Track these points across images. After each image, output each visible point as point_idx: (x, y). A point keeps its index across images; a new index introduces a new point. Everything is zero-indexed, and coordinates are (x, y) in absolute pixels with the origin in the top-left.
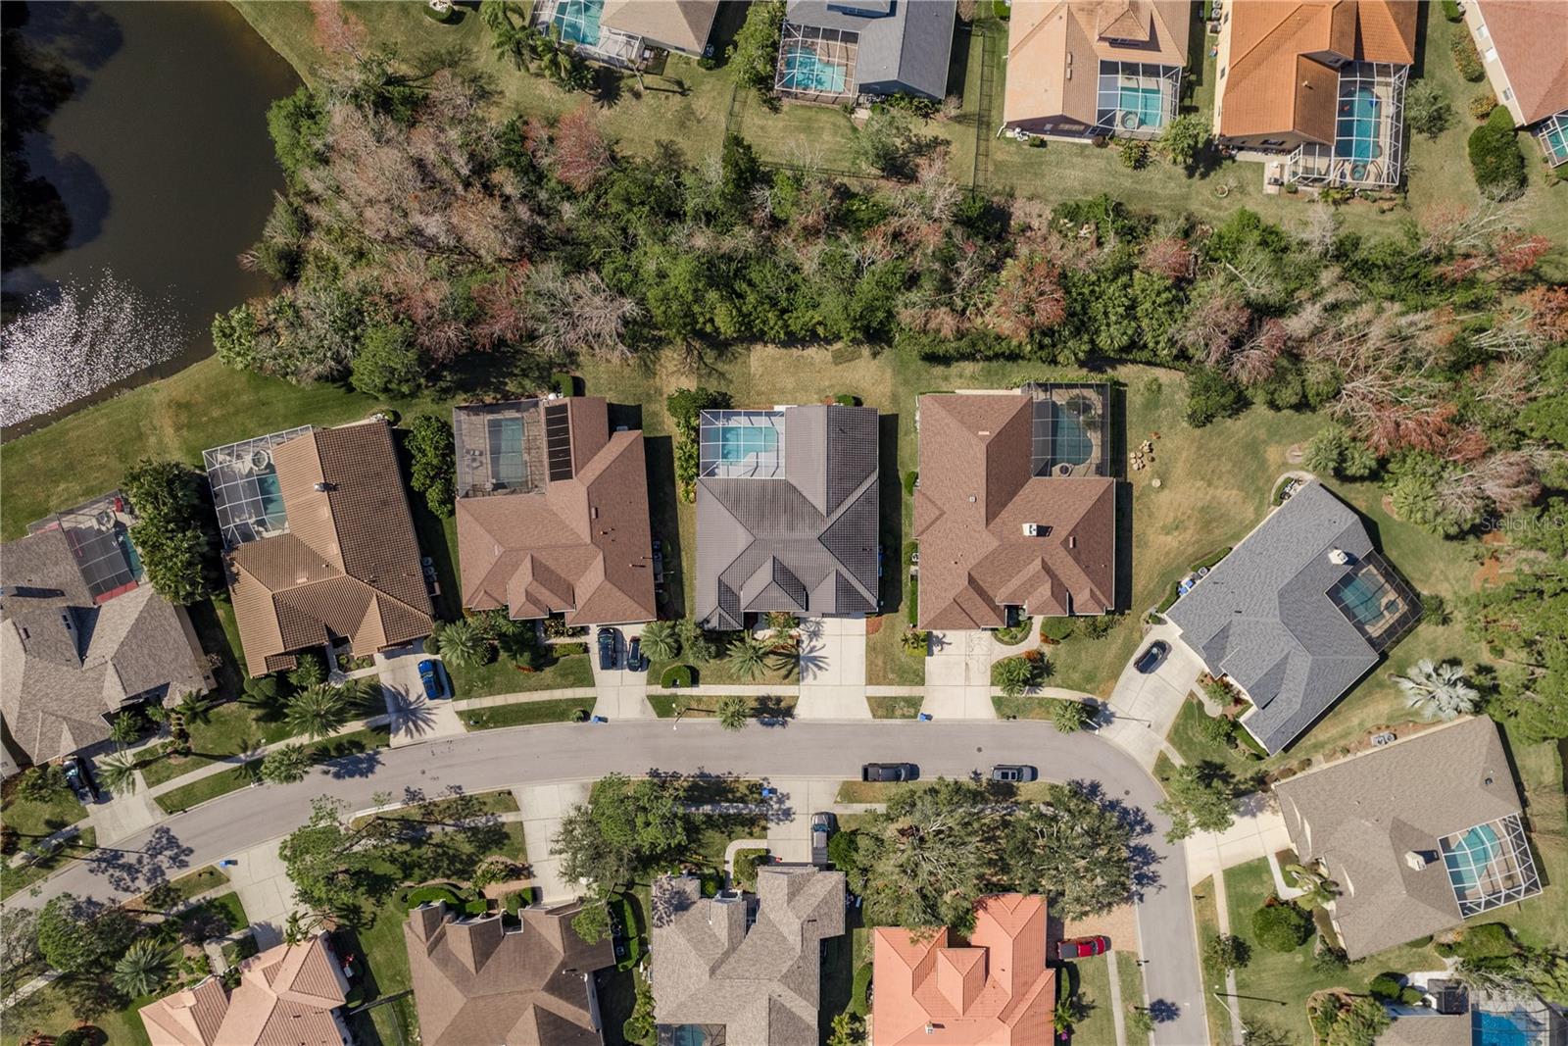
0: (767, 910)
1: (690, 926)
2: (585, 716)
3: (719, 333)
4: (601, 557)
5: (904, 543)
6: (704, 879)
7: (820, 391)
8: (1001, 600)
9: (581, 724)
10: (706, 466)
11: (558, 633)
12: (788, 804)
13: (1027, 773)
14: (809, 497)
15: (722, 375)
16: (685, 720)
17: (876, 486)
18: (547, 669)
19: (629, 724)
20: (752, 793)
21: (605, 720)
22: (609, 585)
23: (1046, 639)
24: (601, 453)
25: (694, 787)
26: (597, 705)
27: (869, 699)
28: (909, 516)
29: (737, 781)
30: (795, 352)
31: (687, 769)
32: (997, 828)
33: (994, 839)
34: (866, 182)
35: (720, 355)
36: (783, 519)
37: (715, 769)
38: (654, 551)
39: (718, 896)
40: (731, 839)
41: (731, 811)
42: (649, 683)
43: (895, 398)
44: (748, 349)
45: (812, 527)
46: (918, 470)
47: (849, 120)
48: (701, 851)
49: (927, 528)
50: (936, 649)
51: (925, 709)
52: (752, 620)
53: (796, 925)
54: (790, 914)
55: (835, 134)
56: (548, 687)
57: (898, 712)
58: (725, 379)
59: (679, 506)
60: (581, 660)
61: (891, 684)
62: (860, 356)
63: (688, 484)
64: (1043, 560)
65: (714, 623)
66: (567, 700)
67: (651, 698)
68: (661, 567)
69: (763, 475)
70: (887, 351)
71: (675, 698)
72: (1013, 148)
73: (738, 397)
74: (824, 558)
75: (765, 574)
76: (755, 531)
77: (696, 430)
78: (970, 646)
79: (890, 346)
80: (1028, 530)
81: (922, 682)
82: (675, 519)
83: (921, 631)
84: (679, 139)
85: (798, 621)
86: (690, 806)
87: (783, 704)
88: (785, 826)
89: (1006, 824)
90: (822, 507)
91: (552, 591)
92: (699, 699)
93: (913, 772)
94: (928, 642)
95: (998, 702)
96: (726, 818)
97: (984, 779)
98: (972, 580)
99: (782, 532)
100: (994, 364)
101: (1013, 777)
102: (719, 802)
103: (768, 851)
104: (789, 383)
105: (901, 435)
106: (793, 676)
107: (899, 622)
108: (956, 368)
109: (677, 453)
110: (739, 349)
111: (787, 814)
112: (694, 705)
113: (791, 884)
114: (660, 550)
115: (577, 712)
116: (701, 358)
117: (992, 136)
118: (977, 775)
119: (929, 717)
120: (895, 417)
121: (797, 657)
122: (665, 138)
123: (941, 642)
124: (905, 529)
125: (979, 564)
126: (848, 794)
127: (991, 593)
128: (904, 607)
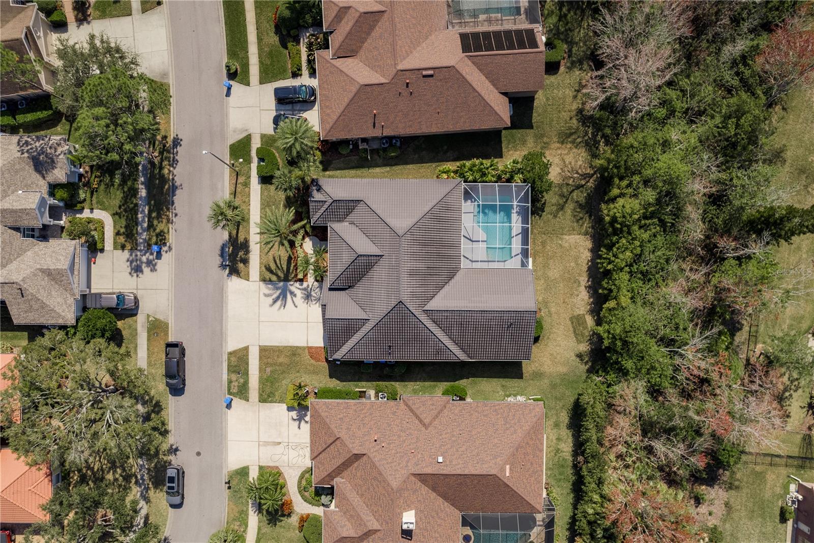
0: (36, 248)
1: (17, 172)
2: (232, 75)
3: (607, 202)
4: (383, 80)
5: (397, 385)
6: (71, 187)
7: (546, 303)
8: (338, 482)
9: (225, 72)
10: (476, 190)
11: (310, 46)
12: (146, 270)
13: (177, 500)
14: (443, 292)
15: (562, 207)
16: (227, 170)
17: (453, 359)
18: (277, 39)
19: (224, 116)
20: (157, 236)
21: (228, 94)
22: (354, 89)
23: (303, 520)
24: (487, 84)
25: (163, 180)
26: (242, 87)
27: (246, 349)
28: (424, 390)
29: (169, 221)
30: (584, 280)
31: (180, 173)
32: (124, 470)
33: (113, 466)
34: (745, 348)
35: (581, 206)
36: (421, 265)
37: (180, 199)
38: (390, 139)
39: (52, 201)
40: (113, 215)
41: (140, 216)
42: (263, 136)
43: (538, 375)
44: (586, 234)
45: (413, 295)
46: (469, 400)
47: (807, 332)
48: (102, 187)
49: (412, 411)
50: (294, 414)
51: (236, 402)
52: (320, 234)
53: (16, 277)
54: (28, 272)
55: (793, 318)
56: (260, 40)
57: (234, 377)
58: (558, 211)
59: (434, 165)
60: (285, 71)
61: (261, 370)
62: (579, 342)
63: (456, 172)
64: (376, 531)
65: (317, 196)
66: (247, 58)
67: (248, 138)
68: (375, 146)
69: (464, 245)
70: (584, 368)
71: (248, 161)
72: (778, 490)
73: (541, 223)
74: (380, 307)
75: (365, 246)
76: (408, 236)
77: (509, 181)
78: (297, 446)
79: (589, 371)
80: (409, 518)
81: (263, 400)
82: (421, 161)
83: (311, 401)
84: (787, 168)
85: (320, 279)
86: (144, 175)
87: (241, 265)
88: (126, 267)
89: (127, 478)
90: (433, 305)
91: (350, 33)
92: (247, 184)
93: (177, 390)
94: (300, 406)
95: (243, 472)
96: (134, 211)
97: (171, 458)
98: (358, 457)
99: (407, 265)
100: (569, 471)
101: (170, 488)
102: (149, 204)
103: (102, 250)
104: (554, 273)
105: (502, 381)
106: (268, 275)
107: (321, 379)
108: (567, 435)
109: (487, 163)
110: (587, 224)
111: (137, 270)
112: (241, 179)
113: (60, 272)
114: (391, 145)
115: (236, 66)
116: (579, 187)
117: (791, 470)
118: (174, 451)
119: (229, 406)
120: (520, 376)
121: (286, 279)
122: (788, 154)
123: (300, 419)
124: (411, 385)
125: (374, 466)
126: (157, 327)
127: (345, 473)
128: (335, 384)
